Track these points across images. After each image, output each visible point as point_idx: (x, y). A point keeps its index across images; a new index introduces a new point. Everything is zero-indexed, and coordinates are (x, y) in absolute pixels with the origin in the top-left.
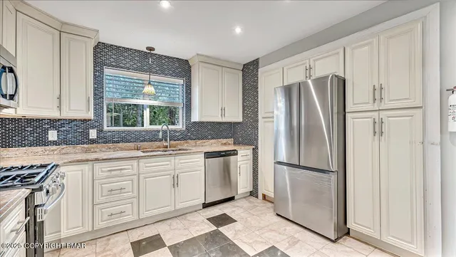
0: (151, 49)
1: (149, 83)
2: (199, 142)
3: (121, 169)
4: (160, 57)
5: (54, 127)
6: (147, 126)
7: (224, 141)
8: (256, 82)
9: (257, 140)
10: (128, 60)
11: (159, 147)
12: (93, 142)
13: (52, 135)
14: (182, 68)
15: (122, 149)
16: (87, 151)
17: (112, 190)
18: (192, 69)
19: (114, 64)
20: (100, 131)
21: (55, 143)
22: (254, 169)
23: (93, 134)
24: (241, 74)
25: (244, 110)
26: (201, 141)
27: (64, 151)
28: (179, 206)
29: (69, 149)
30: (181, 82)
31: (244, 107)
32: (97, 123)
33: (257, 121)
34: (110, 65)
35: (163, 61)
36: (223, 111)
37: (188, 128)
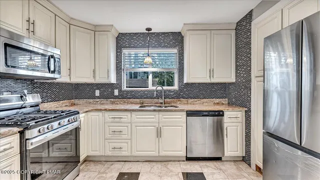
0: (149, 29)
1: (148, 56)
2: (190, 101)
3: (120, 118)
4: (158, 34)
6: (151, 87)
7: (217, 101)
8: (249, 37)
9: (250, 101)
10: (136, 41)
11: (157, 103)
12: (116, 97)
13: (97, 93)
14: (176, 39)
15: (132, 103)
16: (113, 103)
17: (114, 132)
18: (184, 39)
19: (127, 45)
20: (120, 91)
21: (98, 98)
22: (246, 133)
23: (116, 92)
24: (233, 33)
25: (237, 69)
26: (193, 100)
27: (102, 102)
28: (163, 153)
29: (104, 101)
30: (175, 51)
31: (237, 66)
32: (118, 86)
33: (250, 81)
34: (125, 47)
35: (160, 37)
36: (211, 72)
37: (181, 89)
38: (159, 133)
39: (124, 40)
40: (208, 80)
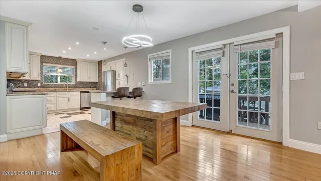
0: (60, 57)
1: (60, 68)
2: (80, 89)
5: (26, 82)
6: (59, 83)
7: (92, 89)
10: (52, 61)
11: (64, 90)
12: (39, 87)
13: (26, 85)
14: (74, 62)
15: (49, 90)
18: (77, 63)
19: (46, 62)
20: (42, 84)
23: (39, 85)
24: (97, 65)
30: (73, 67)
32: (40, 81)
34: (44, 62)
35: (65, 60)
36: (89, 78)
37: (76, 84)
38: (69, 100)
39: (44, 59)
40: (88, 81)
